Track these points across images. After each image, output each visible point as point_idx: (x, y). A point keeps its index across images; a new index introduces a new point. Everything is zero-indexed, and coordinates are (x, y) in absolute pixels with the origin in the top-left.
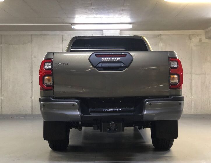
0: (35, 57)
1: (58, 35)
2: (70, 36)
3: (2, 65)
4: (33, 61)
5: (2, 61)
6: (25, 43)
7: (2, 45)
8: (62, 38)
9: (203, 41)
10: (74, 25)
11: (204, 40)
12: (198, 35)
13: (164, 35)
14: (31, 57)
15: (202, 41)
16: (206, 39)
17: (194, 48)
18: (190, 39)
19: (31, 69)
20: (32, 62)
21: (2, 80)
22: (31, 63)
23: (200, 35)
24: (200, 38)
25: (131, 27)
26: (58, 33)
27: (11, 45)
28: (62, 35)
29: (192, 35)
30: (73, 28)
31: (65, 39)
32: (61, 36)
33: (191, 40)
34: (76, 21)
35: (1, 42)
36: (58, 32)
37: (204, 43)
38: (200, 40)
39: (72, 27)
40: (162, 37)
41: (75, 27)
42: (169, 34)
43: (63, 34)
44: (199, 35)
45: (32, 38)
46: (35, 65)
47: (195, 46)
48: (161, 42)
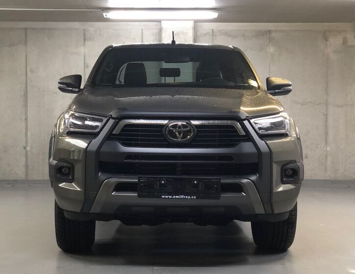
0: (32, 71)
1: (76, 29)
4: (28, 78)
6: (12, 45)
8: (85, 35)
9: (349, 43)
10: (108, 10)
11: (352, 41)
12: (340, 32)
13: (276, 31)
14: (25, 70)
15: (347, 43)
17: (333, 57)
18: (326, 39)
19: (24, 93)
20: (26, 81)
23: (345, 31)
24: (344, 38)
25: (216, 17)
26: (76, 25)
28: (84, 29)
29: (330, 31)
30: (105, 17)
31: (90, 38)
32: (83, 32)
33: (327, 41)
34: (110, 4)
36: (77, 23)
37: (351, 46)
38: (345, 42)
39: (104, 14)
40: (273, 34)
41: (110, 15)
42: (286, 29)
43: (85, 28)
44: (342, 32)
45: (26, 35)
46: (32, 86)
47: (334, 51)
48: (271, 45)
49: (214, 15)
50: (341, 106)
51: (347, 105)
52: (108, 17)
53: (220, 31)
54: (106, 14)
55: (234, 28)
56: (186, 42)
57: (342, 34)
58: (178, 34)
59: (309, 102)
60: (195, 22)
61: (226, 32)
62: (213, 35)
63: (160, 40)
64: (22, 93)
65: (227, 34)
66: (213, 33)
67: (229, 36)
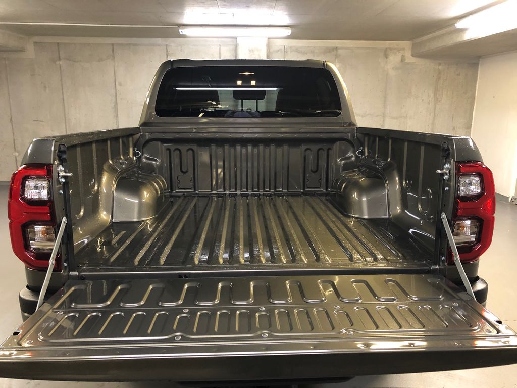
0: (120, 85)
1: (159, 45)
2: (180, 47)
3: (65, 99)
4: (117, 91)
5: (64, 90)
6: (101, 60)
7: (61, 62)
8: (167, 51)
9: (407, 61)
10: (183, 27)
11: (410, 58)
12: (399, 50)
13: (342, 48)
14: (114, 83)
15: (405, 60)
16: (413, 57)
17: (392, 73)
18: (386, 56)
19: (115, 105)
20: (116, 93)
21: (67, 124)
22: (114, 94)
23: (404, 49)
24: (403, 55)
25: (290, 34)
26: (159, 41)
27: (78, 62)
28: (167, 46)
29: (391, 49)
30: (181, 33)
31: (172, 53)
32: (165, 47)
33: (387, 58)
34: (185, 20)
35: (59, 56)
36: (160, 39)
37: (408, 63)
38: (403, 59)
39: (180, 31)
40: (340, 51)
41: (184, 31)
42: (352, 46)
43: (167, 43)
44: (401, 49)
45: (113, 50)
46: (121, 99)
47: (393, 68)
48: (337, 61)
49: (288, 32)
50: (396, 118)
51: (401, 117)
52: (184, 33)
53: (291, 47)
54: (182, 30)
55: (303, 45)
56: (260, 57)
57: (400, 51)
58: (253, 50)
59: (368, 115)
60: (268, 39)
61: (297, 49)
62: (285, 52)
63: (236, 56)
64: (113, 105)
65: (297, 50)
66: (285, 50)
67: (299, 53)
